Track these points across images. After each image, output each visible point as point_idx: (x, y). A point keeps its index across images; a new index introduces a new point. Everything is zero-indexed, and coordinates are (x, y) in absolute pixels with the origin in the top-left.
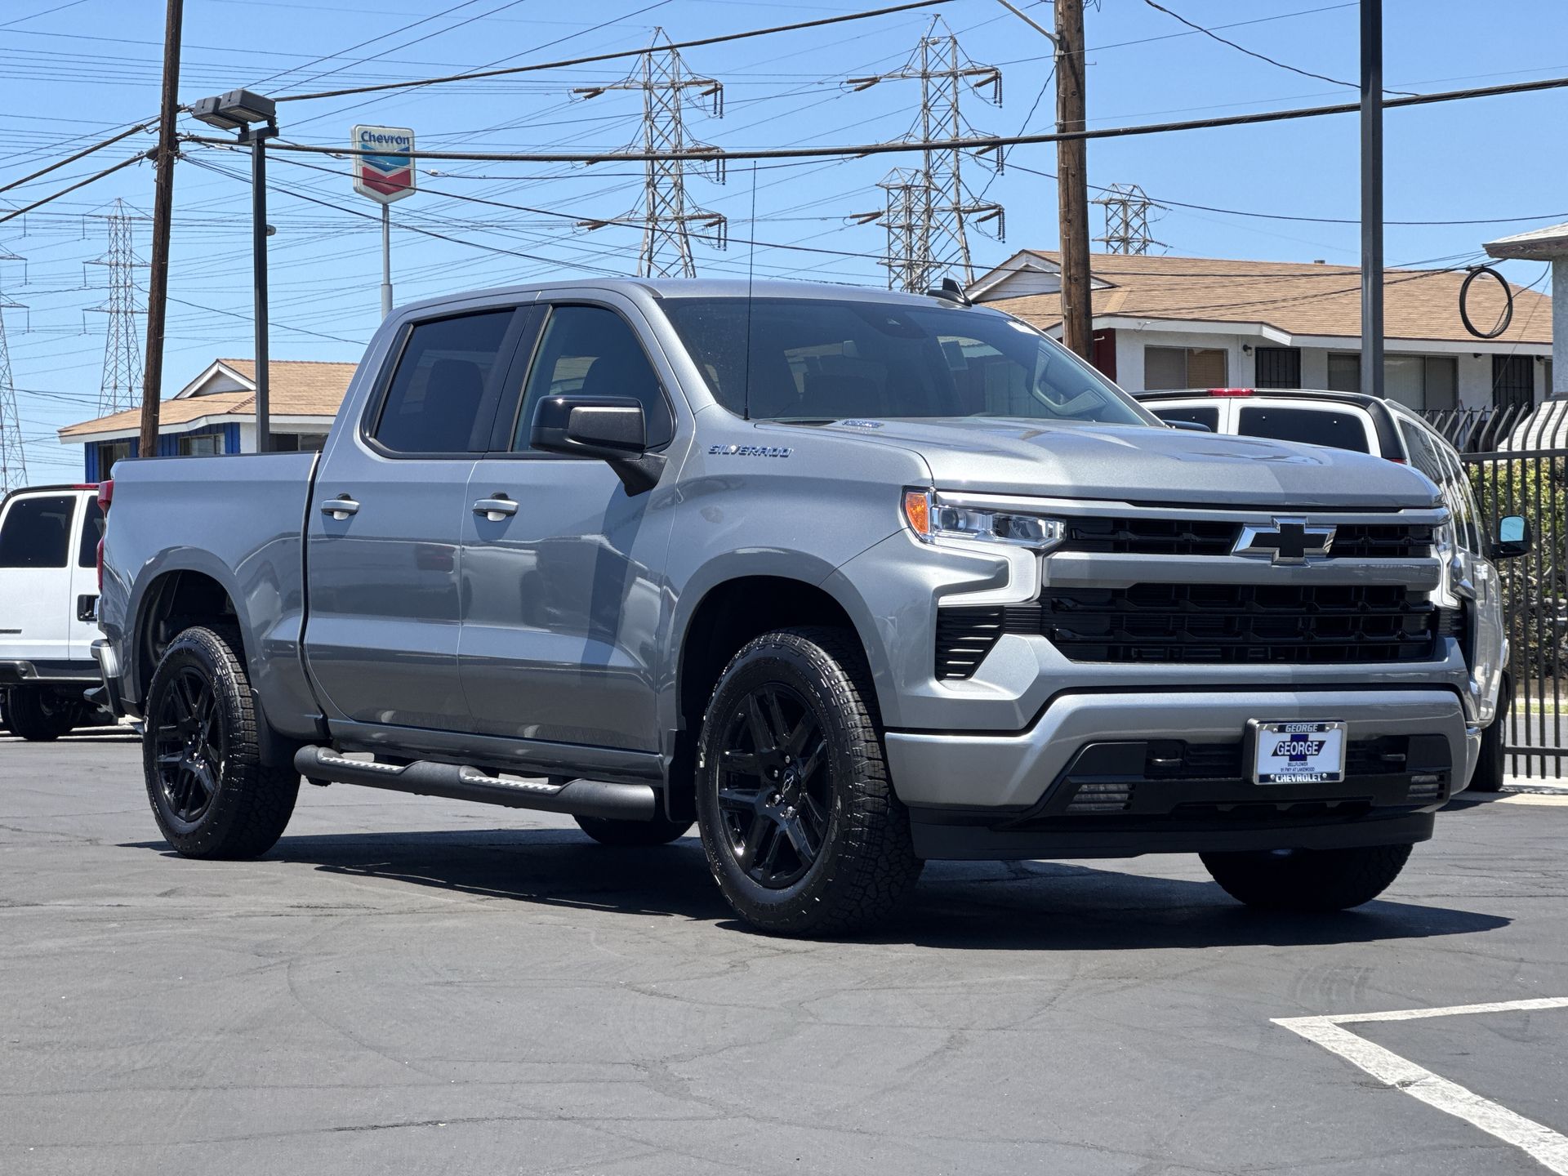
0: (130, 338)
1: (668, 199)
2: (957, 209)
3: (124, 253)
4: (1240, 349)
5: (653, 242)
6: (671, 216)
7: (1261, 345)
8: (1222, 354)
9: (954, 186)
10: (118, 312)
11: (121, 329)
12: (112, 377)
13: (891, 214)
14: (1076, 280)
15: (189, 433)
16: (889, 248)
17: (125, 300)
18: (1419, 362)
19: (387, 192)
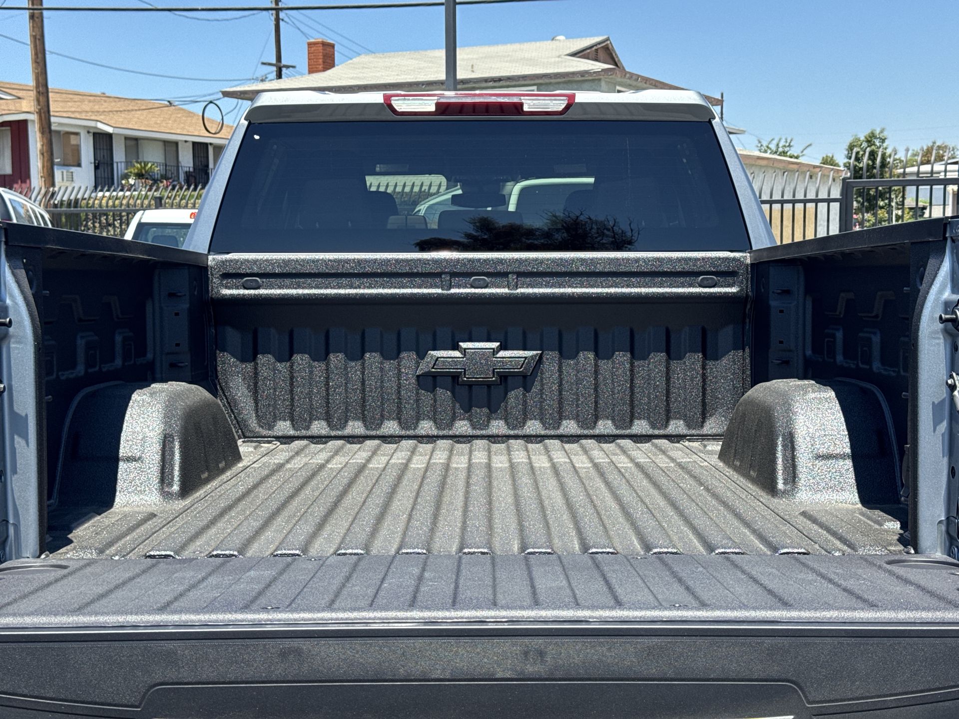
4: (86, 133)
7: (97, 131)
8: (77, 134)
18: (161, 144)
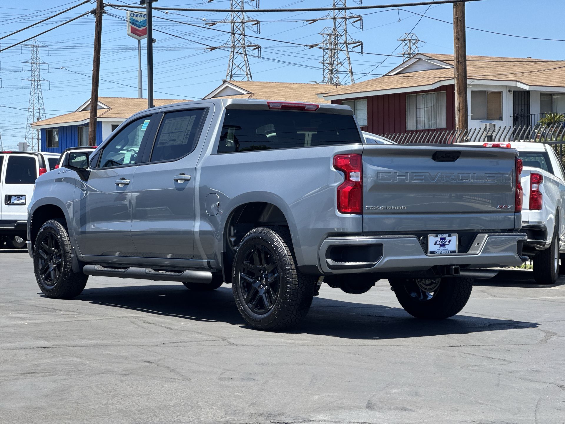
0: (39, 90)
1: (239, 39)
2: (345, 43)
3: (37, 59)
4: (508, 92)
5: (234, 55)
6: (240, 45)
7: (516, 90)
8: (500, 93)
9: (345, 34)
10: (34, 81)
11: (35, 87)
12: (32, 105)
13: (324, 45)
14: (461, 63)
15: (82, 125)
16: (324, 57)
17: (37, 76)
19: (140, 36)
